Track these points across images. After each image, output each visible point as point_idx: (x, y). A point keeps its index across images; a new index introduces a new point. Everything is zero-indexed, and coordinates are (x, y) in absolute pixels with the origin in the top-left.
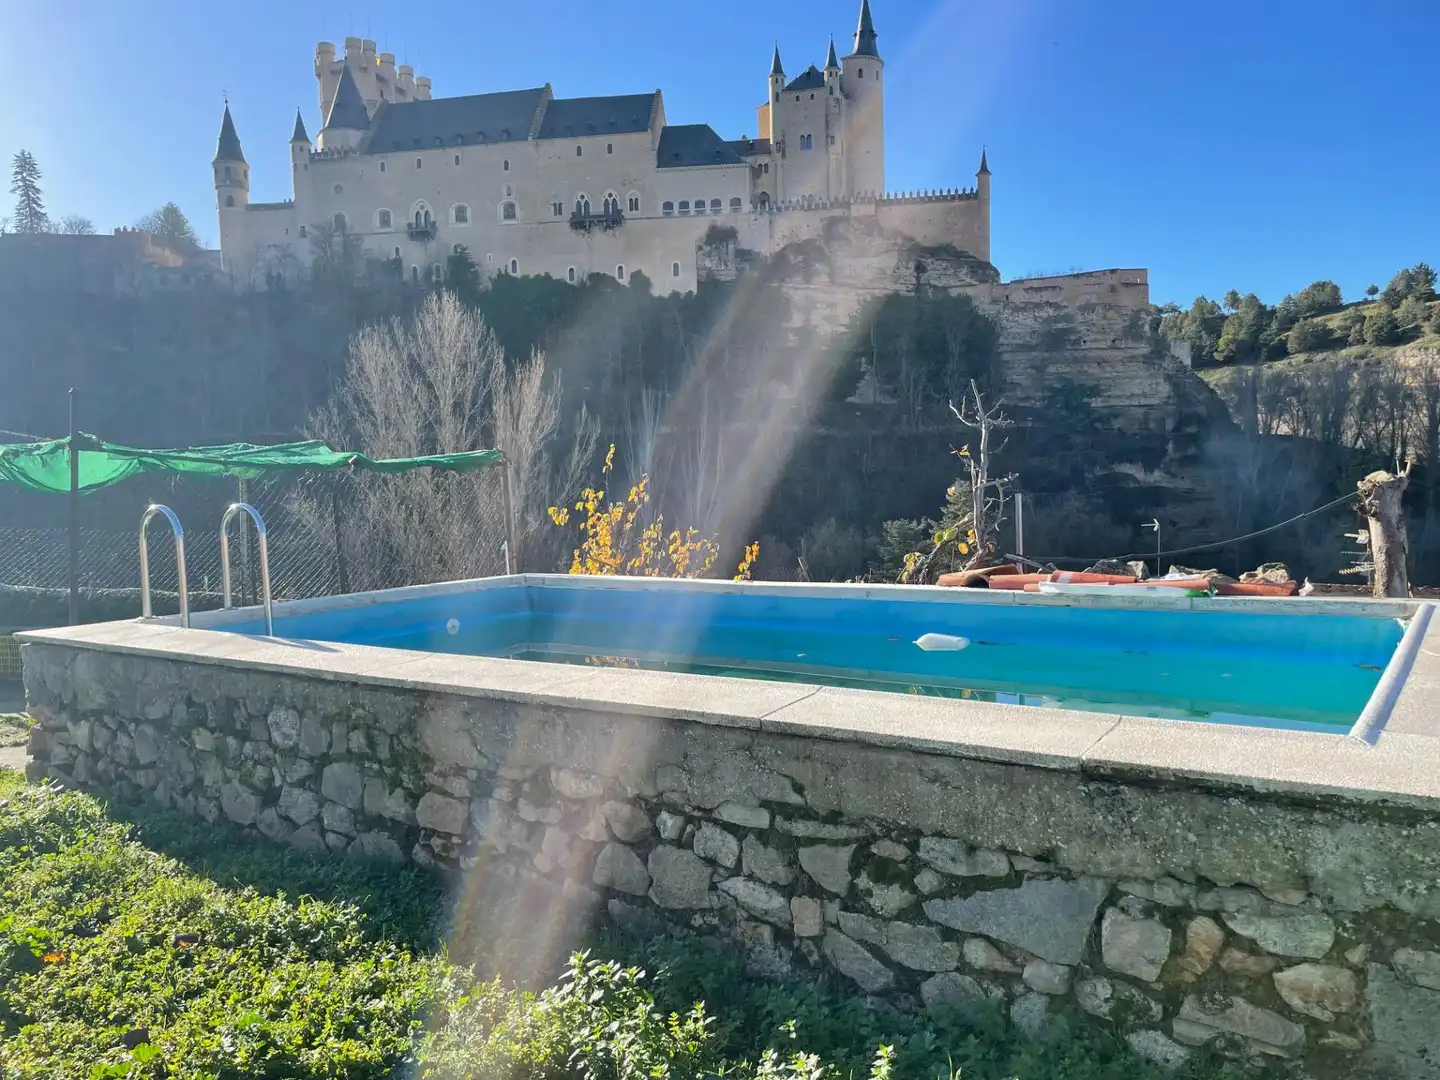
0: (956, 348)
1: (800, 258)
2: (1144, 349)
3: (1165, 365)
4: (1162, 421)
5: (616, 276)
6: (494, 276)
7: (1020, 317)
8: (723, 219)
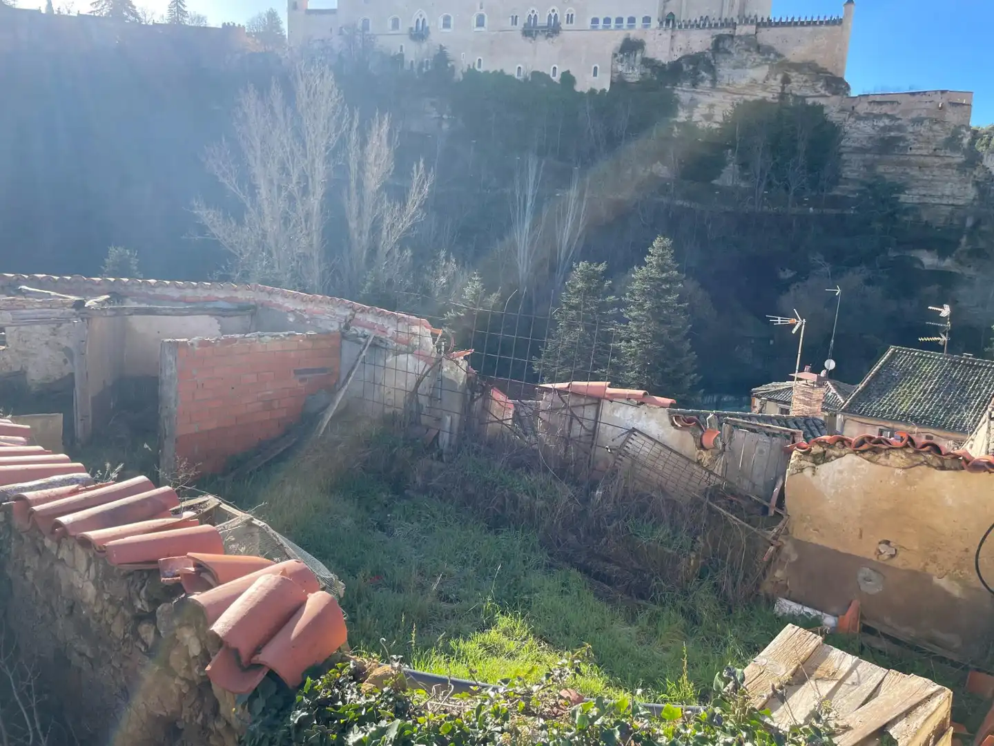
0: (802, 146)
1: (691, 67)
2: (959, 158)
3: (975, 173)
4: (963, 220)
5: (551, 75)
6: (465, 70)
7: (862, 124)
8: (634, 34)
